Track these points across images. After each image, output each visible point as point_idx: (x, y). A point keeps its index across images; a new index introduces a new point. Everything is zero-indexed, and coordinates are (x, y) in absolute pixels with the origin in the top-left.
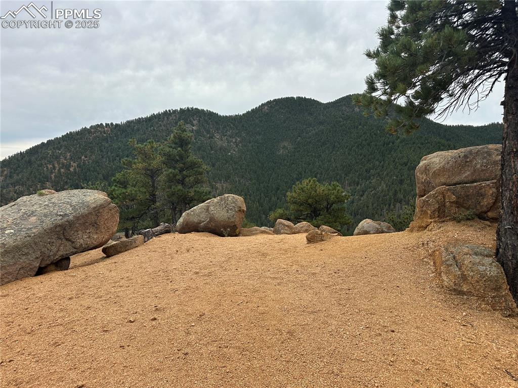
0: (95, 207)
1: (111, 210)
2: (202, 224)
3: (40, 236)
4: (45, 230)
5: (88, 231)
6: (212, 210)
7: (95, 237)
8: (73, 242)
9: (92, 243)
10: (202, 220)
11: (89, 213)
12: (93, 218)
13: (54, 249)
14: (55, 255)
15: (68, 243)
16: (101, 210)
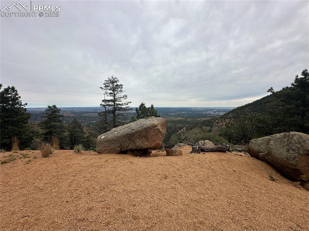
0: (145, 128)
1: (155, 130)
2: (260, 154)
3: (120, 137)
4: (123, 135)
5: (142, 140)
6: (272, 145)
7: (146, 144)
8: (135, 143)
9: (144, 146)
10: (262, 150)
11: (142, 131)
12: (144, 133)
13: (127, 144)
14: (127, 147)
15: (133, 144)
16: (149, 130)
